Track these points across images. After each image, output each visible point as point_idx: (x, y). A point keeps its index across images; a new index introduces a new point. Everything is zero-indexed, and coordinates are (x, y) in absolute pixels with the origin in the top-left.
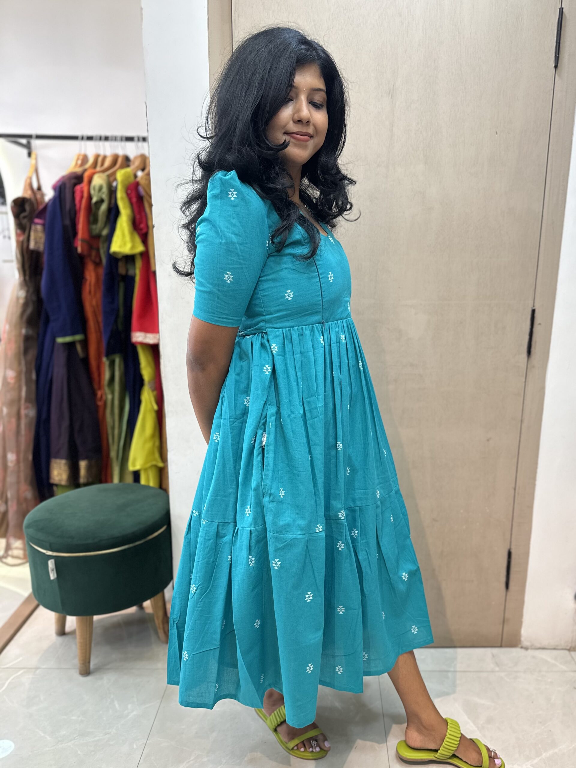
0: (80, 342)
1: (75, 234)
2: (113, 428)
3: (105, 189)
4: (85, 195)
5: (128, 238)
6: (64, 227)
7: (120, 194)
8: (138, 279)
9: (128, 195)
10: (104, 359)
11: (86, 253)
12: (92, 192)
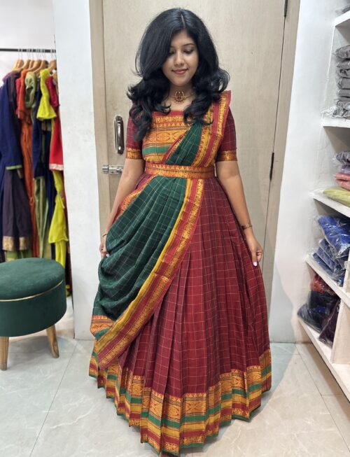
0: (20, 169)
1: (16, 107)
2: (39, 219)
3: (33, 81)
4: (22, 84)
5: (47, 109)
6: (10, 103)
7: (42, 84)
8: (53, 133)
9: (47, 84)
10: (34, 179)
11: (22, 118)
12: (26, 83)
